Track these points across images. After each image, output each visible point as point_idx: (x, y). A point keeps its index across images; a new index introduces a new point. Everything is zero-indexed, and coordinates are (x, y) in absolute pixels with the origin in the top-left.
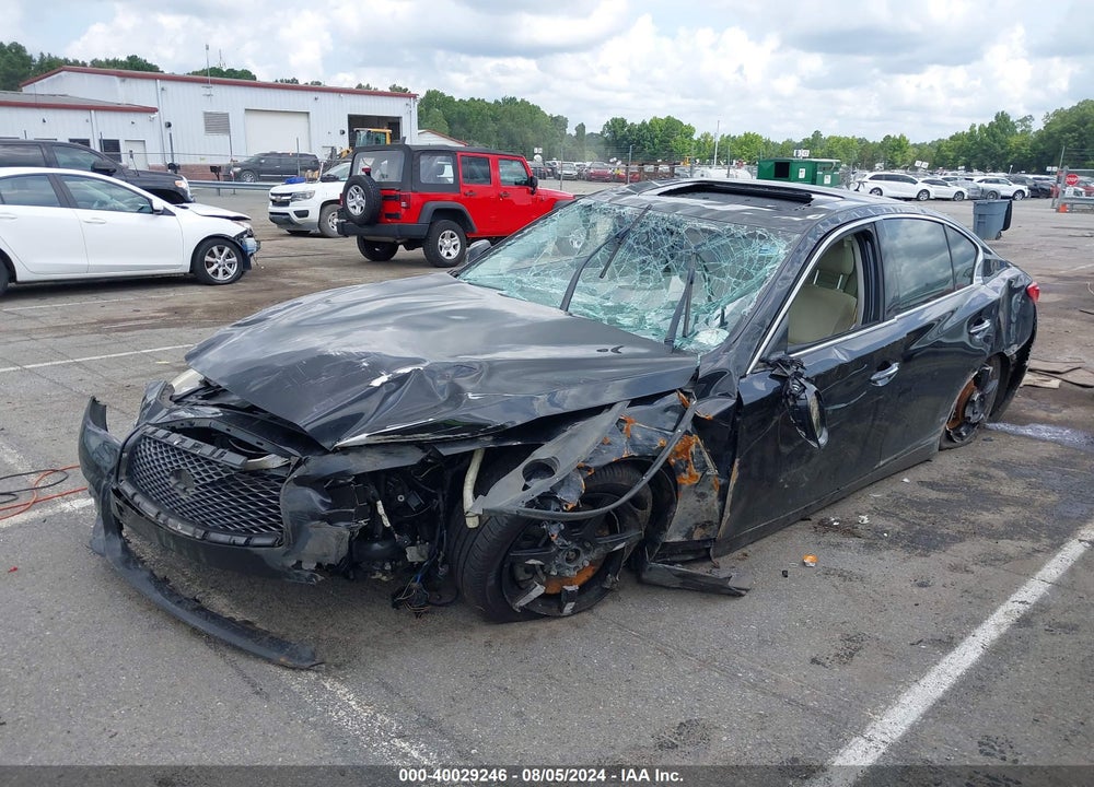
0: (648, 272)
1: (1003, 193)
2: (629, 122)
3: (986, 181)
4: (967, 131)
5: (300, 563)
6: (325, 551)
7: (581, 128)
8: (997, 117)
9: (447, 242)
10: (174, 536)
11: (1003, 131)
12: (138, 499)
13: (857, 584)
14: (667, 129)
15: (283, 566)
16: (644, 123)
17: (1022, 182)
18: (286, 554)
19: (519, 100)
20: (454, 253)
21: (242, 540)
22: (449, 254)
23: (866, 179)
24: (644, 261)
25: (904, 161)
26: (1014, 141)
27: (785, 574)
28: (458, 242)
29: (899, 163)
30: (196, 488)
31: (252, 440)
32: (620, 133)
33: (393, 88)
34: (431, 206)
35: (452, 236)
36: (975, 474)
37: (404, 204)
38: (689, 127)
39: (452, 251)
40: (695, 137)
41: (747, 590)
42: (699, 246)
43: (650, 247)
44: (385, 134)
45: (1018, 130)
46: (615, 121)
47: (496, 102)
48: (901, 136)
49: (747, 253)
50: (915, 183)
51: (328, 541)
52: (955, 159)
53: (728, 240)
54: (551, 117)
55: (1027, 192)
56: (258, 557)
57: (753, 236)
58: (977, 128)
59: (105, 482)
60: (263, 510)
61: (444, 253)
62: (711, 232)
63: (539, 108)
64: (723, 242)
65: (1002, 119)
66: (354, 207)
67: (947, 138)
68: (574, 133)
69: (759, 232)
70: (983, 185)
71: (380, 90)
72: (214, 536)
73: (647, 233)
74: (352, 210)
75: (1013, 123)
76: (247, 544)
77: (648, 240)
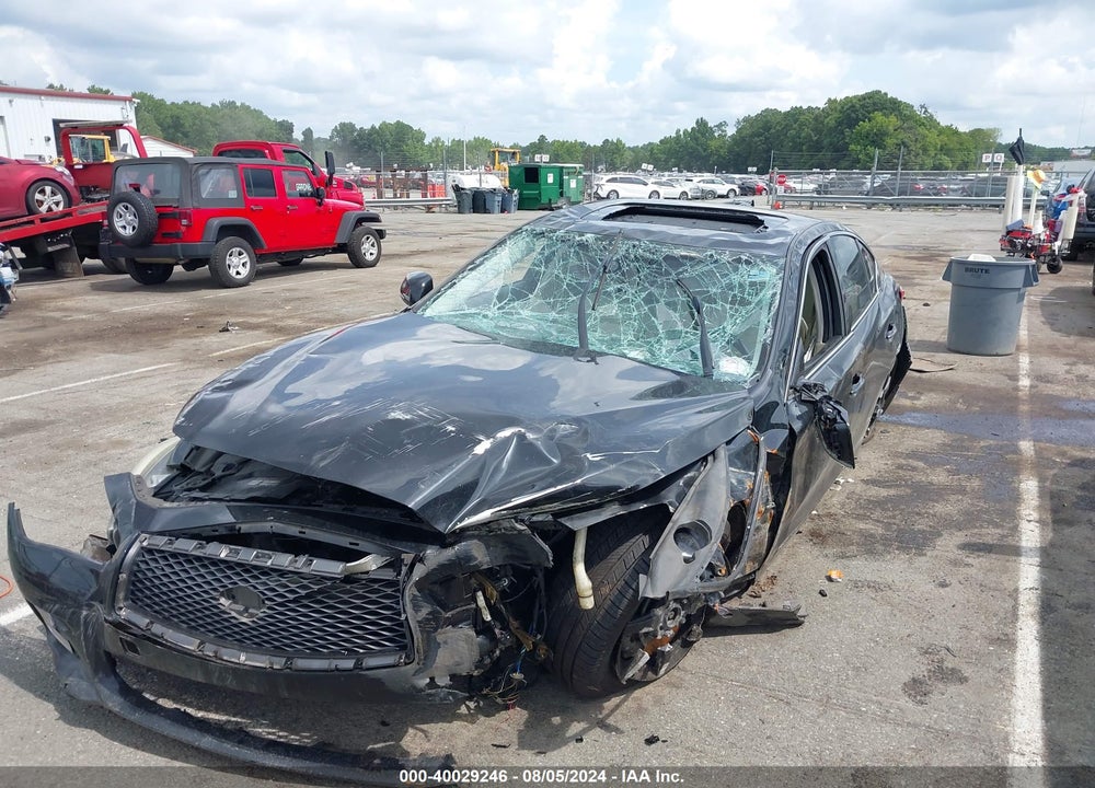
0: (627, 301)
1: (720, 192)
2: (358, 127)
3: (703, 181)
4: (674, 135)
5: (432, 679)
6: (457, 659)
7: (308, 133)
8: (697, 122)
9: (235, 260)
10: (234, 670)
11: (703, 135)
12: (157, 629)
13: (889, 593)
14: (398, 133)
15: (414, 687)
16: (373, 128)
17: (733, 183)
18: (416, 673)
19: (238, 104)
20: (244, 272)
21: (349, 664)
22: (238, 273)
23: (603, 182)
24: (619, 290)
25: (622, 163)
26: (713, 144)
27: (822, 594)
28: (247, 259)
29: (618, 165)
30: (269, 608)
31: (344, 541)
32: (350, 138)
33: (92, 89)
34: (215, 222)
35: (240, 254)
36: (900, 467)
37: (184, 222)
38: (419, 132)
39: (241, 269)
40: (426, 142)
41: (804, 617)
42: (681, 273)
43: (623, 274)
44: (103, 140)
45: (716, 134)
46: (343, 125)
47: (213, 105)
48: (618, 140)
49: (735, 278)
50: (646, 184)
51: (459, 648)
52: (666, 161)
53: (712, 266)
54: (275, 121)
55: (738, 190)
56: (378, 682)
57: (739, 261)
58: (681, 133)
59: (85, 613)
60: (372, 623)
61: (232, 272)
62: (692, 259)
63: (261, 112)
64: (706, 268)
65: (702, 123)
66: (124, 227)
67: (657, 141)
68: (301, 138)
69: (744, 258)
70: (702, 185)
71: (76, 91)
72: (302, 663)
73: (617, 260)
74: (121, 231)
75: (711, 128)
76: (358, 666)
77: (620, 268)
